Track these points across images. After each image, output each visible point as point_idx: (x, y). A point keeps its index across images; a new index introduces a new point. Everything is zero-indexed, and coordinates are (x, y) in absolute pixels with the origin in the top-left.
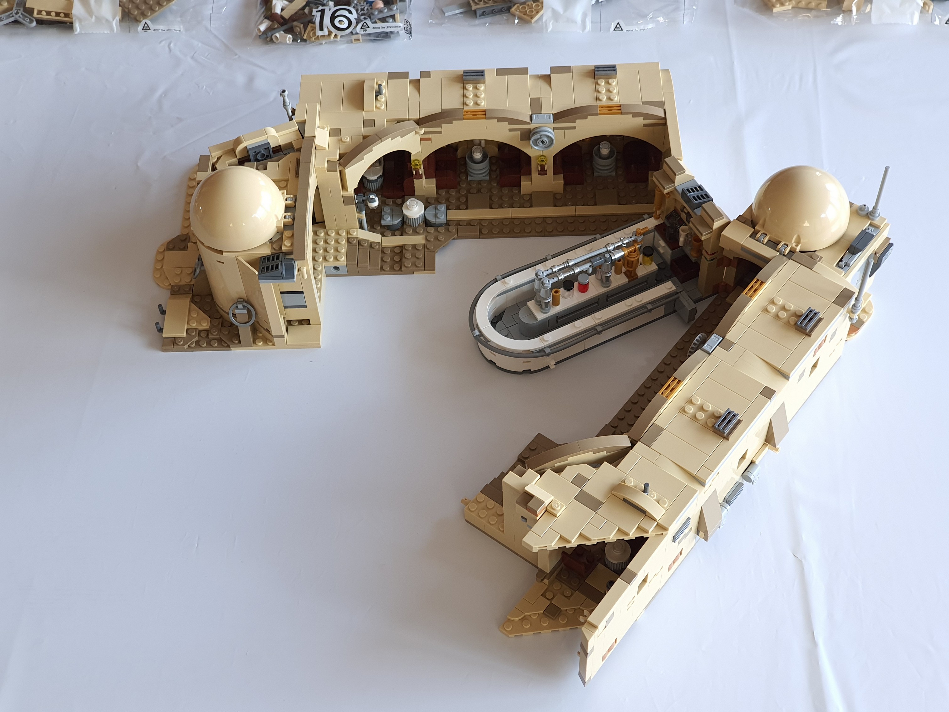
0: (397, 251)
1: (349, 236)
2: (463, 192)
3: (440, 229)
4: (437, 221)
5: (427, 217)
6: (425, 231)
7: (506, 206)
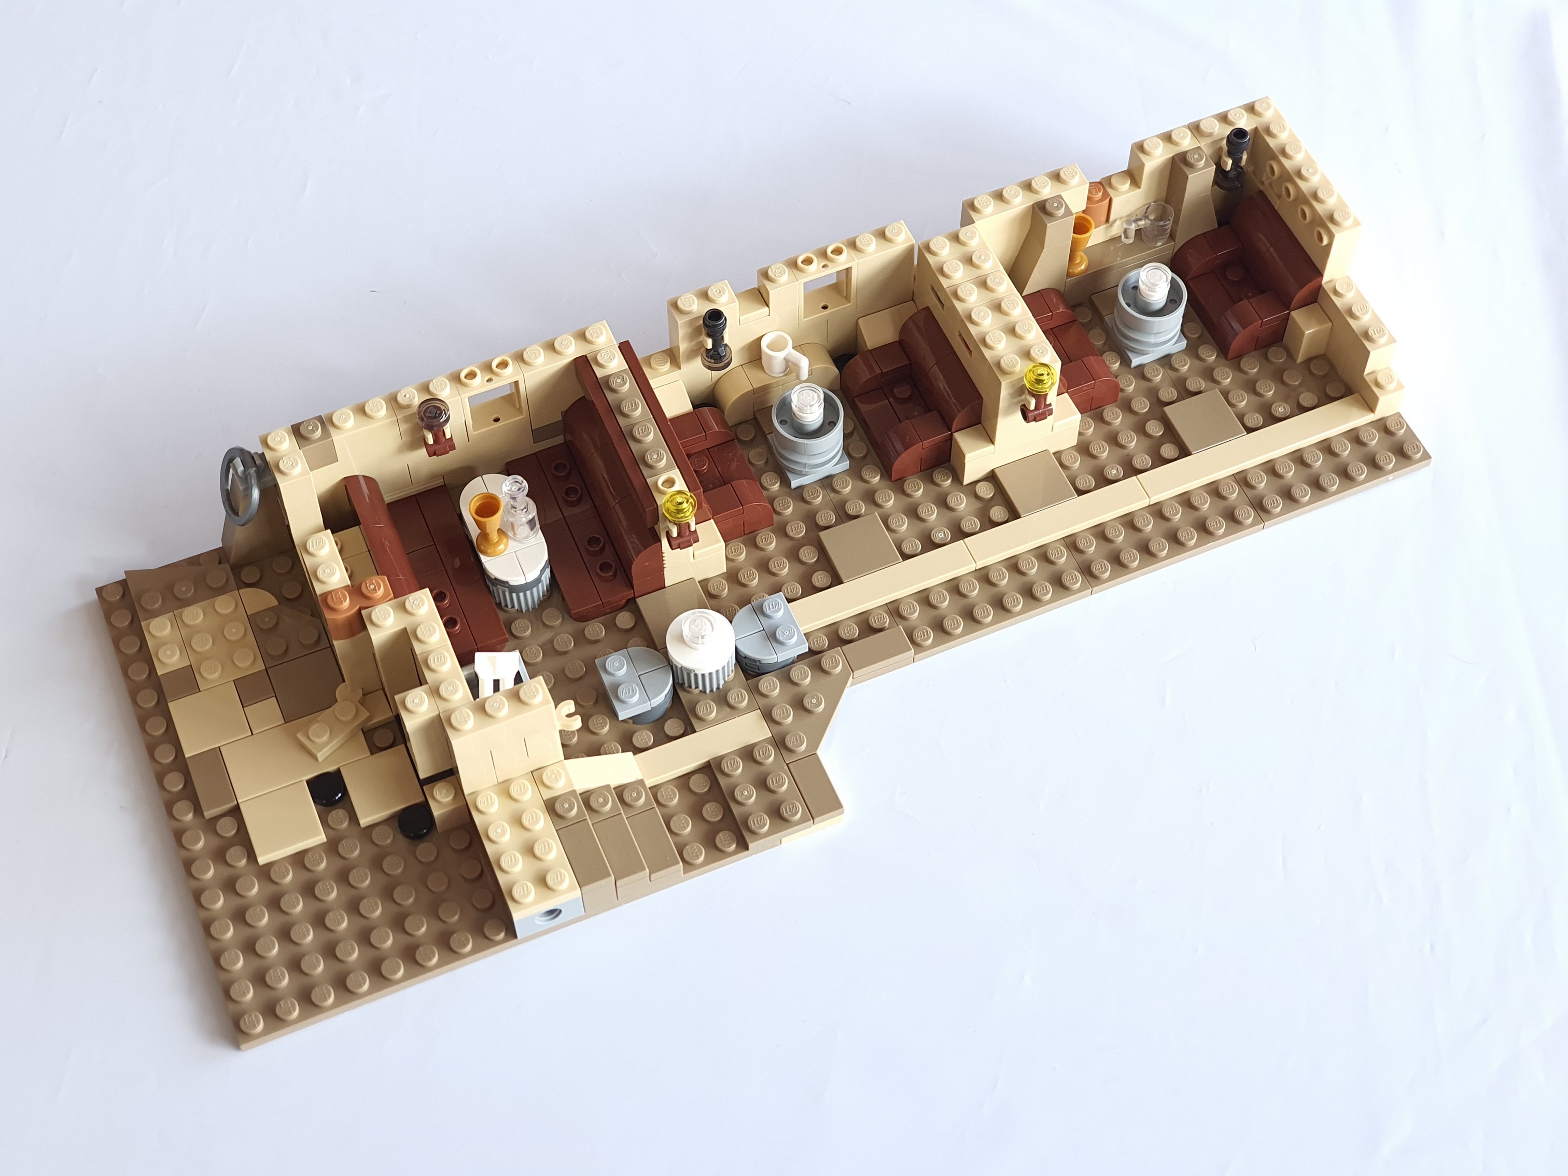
0: (700, 785)
1: (547, 795)
2: (798, 530)
3: (797, 674)
4: (783, 654)
5: (749, 651)
6: (755, 691)
7: (941, 535)
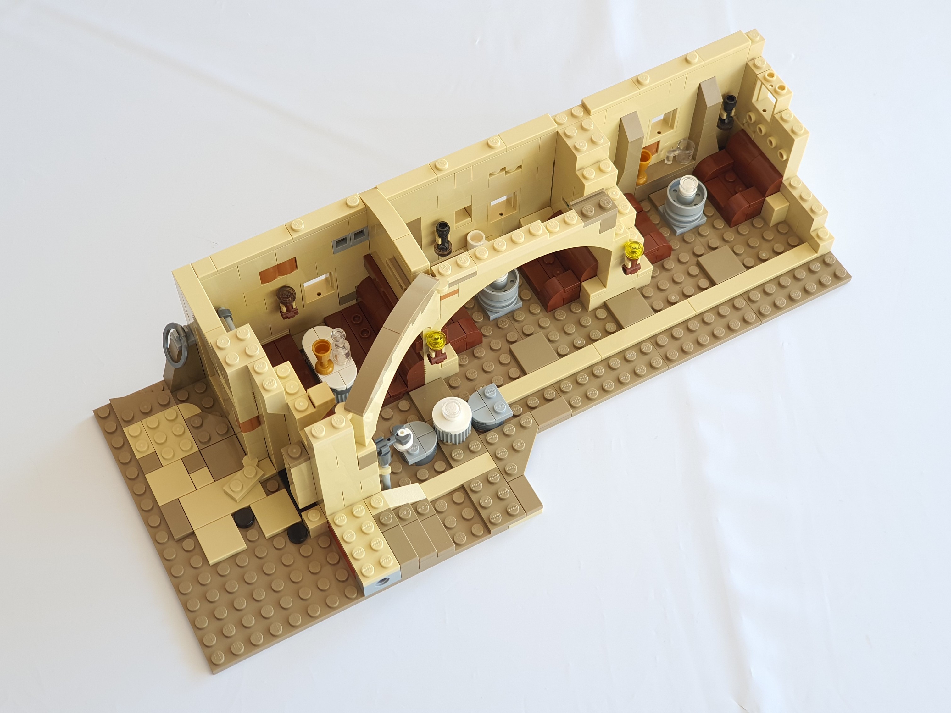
0: (459, 497)
1: (375, 512)
2: (500, 346)
3: (508, 429)
4: (499, 419)
5: (480, 419)
6: (484, 441)
7: (579, 342)
